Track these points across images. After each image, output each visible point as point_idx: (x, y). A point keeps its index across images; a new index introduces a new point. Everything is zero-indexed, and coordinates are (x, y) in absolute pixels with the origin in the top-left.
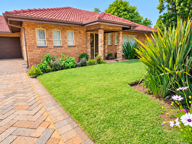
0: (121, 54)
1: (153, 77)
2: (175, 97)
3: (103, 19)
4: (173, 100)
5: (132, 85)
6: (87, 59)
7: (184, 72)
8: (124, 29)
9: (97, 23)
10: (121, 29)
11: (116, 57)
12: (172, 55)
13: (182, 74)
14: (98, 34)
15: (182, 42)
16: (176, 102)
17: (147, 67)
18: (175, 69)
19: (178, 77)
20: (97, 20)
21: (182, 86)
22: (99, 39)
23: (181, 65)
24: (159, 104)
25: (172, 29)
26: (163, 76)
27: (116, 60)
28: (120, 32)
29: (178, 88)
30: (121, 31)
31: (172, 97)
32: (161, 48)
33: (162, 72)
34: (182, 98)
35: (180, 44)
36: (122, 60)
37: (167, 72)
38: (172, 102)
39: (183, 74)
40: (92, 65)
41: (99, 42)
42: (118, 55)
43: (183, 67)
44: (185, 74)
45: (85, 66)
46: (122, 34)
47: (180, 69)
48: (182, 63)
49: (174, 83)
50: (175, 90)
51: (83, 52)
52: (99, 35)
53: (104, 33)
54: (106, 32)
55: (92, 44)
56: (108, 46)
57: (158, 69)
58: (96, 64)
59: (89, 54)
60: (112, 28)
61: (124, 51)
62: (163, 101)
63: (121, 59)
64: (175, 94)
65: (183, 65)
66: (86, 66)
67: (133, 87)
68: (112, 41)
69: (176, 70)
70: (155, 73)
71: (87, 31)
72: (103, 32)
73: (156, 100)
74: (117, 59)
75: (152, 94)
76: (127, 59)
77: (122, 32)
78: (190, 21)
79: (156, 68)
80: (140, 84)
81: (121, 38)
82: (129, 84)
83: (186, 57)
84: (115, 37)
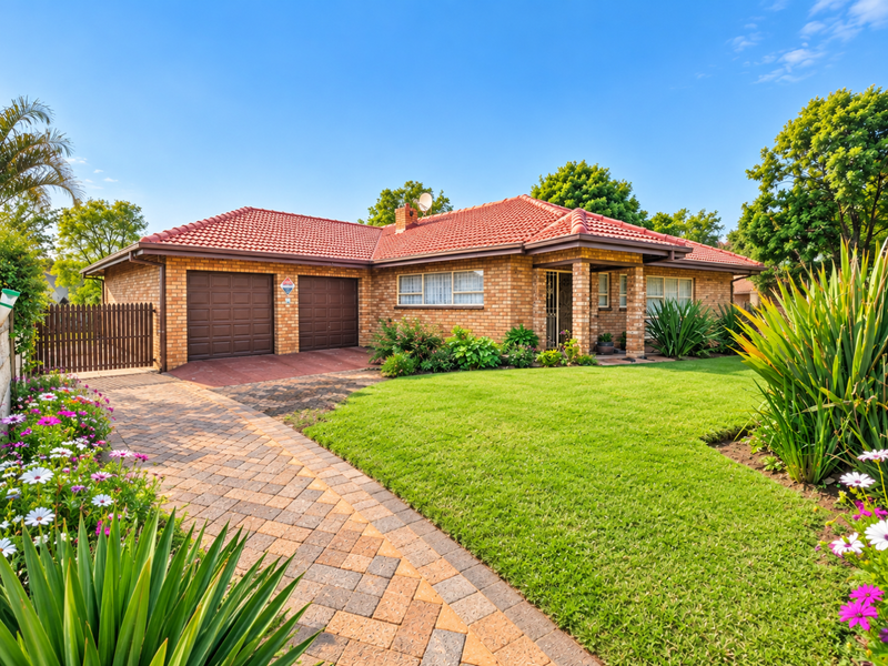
0: (640, 337)
1: (784, 415)
2: (849, 479)
3: (590, 233)
4: (845, 487)
5: (713, 442)
6: (534, 346)
7: (878, 403)
8: (647, 259)
9: (577, 245)
10: (637, 259)
11: (623, 347)
12: (839, 349)
13: (871, 408)
14: (571, 275)
15: (864, 313)
16: (853, 491)
17: (765, 385)
18: (851, 390)
19: (859, 416)
20: (578, 237)
21: (872, 447)
22: (574, 291)
23: (867, 379)
24: (805, 500)
25: (828, 277)
26: (815, 413)
27: (623, 357)
28: (637, 269)
29: (860, 452)
30: (638, 265)
31: (843, 477)
32: (803, 329)
33: (812, 403)
34: (871, 481)
35: (859, 319)
36: (645, 358)
37: (826, 403)
38: (842, 494)
39: (875, 411)
40: (551, 366)
41: (574, 299)
42: (630, 343)
43: (874, 386)
44: (880, 408)
45: (525, 367)
46: (644, 275)
47: (867, 396)
48: (868, 375)
49: (849, 436)
50: (850, 460)
51: (522, 327)
52: (574, 278)
53: (591, 271)
54: (595, 268)
55: (550, 304)
56: (600, 309)
57: (799, 390)
58: (565, 365)
59: (542, 335)
60: (612, 259)
61: (653, 326)
62: (815, 491)
63: (642, 353)
64: (850, 470)
65: (872, 379)
66: (531, 367)
67: (717, 450)
68: (610, 295)
69: (855, 397)
70: (790, 403)
71: (535, 266)
72: (588, 269)
73: (793, 488)
74: (629, 354)
75: (783, 471)
76: (663, 355)
77: (642, 270)
78: (884, 254)
79: (793, 388)
80: (739, 439)
81: (638, 286)
82: (702, 439)
83: (881, 358)
84: (620, 284)
